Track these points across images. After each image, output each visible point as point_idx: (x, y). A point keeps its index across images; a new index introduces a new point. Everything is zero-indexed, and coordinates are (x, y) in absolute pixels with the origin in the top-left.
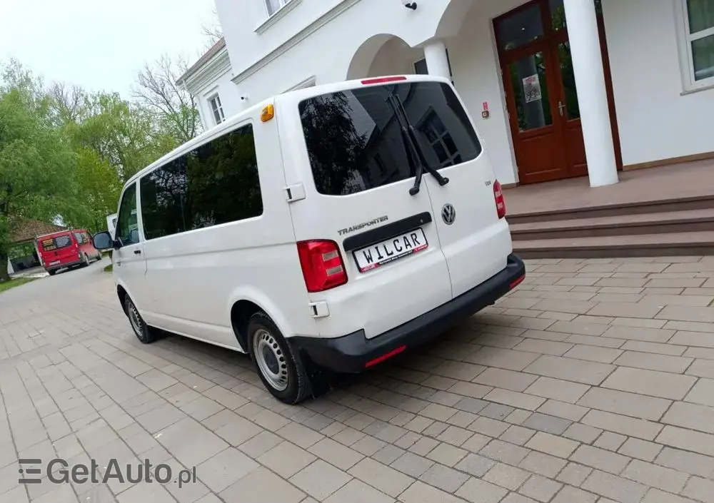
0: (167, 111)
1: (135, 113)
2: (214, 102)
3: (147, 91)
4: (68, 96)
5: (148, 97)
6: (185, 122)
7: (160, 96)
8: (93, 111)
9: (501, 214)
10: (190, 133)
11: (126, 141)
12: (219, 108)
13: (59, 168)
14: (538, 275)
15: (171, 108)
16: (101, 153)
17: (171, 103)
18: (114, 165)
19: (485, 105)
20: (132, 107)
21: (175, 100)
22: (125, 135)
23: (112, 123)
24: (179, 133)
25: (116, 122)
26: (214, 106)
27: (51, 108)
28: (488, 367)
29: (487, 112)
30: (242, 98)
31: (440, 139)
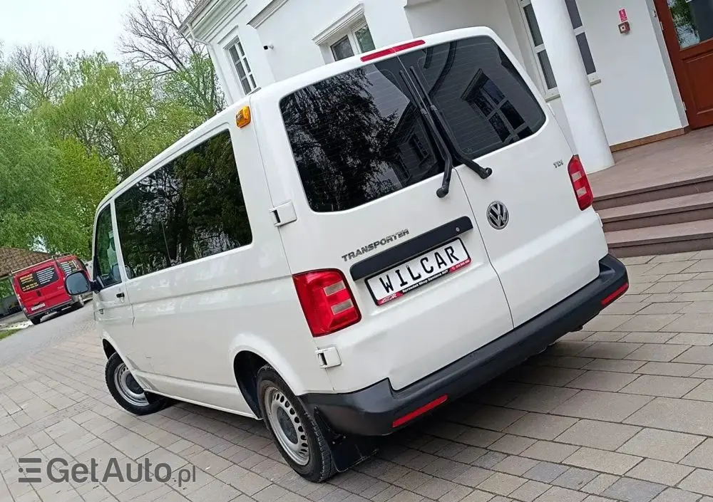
0: (174, 67)
1: (127, 78)
2: (234, 50)
3: (144, 43)
4: (38, 63)
5: (145, 50)
6: (201, 80)
7: (162, 48)
8: (71, 83)
9: (584, 203)
10: (208, 97)
11: (120, 120)
12: (242, 58)
13: (32, 174)
14: (687, 276)
15: (179, 63)
16: (88, 142)
17: (178, 56)
18: (106, 157)
19: (623, 14)
20: (124, 70)
21: (184, 50)
22: (117, 112)
23: (98, 96)
24: (193, 99)
25: (104, 94)
26: (236, 57)
27: (16, 85)
28: (581, 419)
29: (627, 25)
30: (266, 48)
31: (497, 109)
